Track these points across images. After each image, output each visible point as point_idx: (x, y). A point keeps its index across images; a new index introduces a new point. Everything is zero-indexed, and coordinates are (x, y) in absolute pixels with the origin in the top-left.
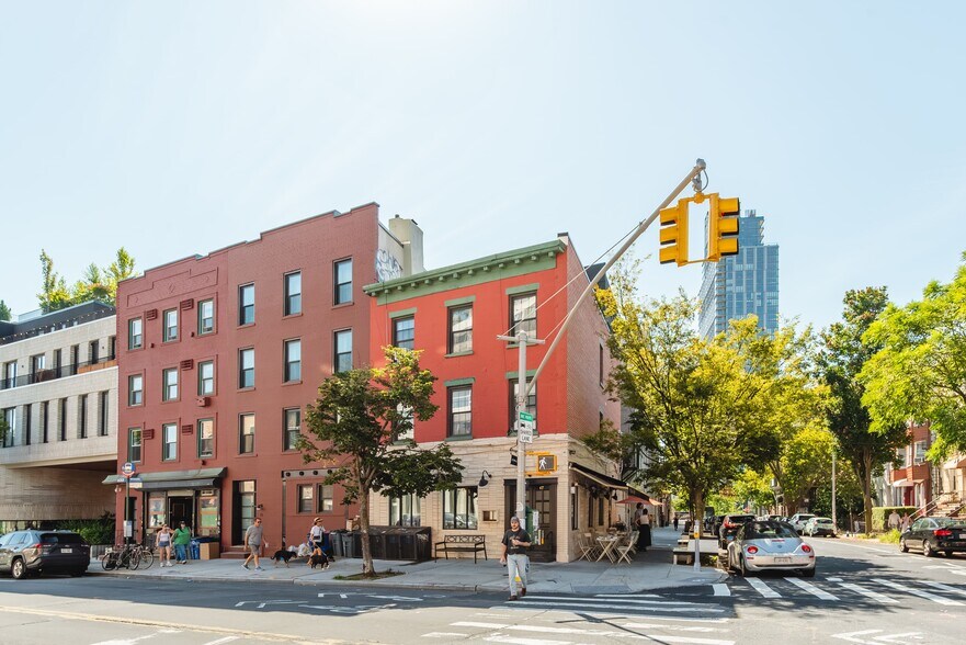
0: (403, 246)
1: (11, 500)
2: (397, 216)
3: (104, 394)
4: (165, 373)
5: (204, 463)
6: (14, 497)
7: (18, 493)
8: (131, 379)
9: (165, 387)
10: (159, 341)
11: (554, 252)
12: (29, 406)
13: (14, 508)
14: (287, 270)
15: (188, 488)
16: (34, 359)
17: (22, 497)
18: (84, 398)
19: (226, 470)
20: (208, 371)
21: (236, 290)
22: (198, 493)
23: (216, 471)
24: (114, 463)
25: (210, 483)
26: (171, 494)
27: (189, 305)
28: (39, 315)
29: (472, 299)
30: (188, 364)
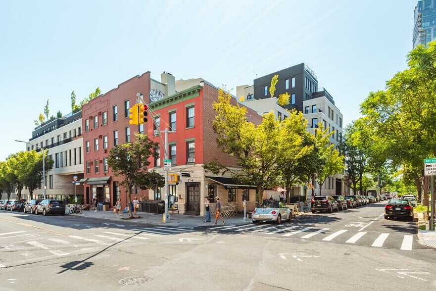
0: (165, 85)
1: (59, 187)
2: (164, 72)
3: (80, 148)
4: (95, 140)
5: (105, 174)
6: (60, 186)
7: (61, 185)
8: (86, 142)
9: (95, 145)
10: (93, 128)
11: (198, 90)
12: (66, 151)
13: (60, 190)
14: (125, 100)
15: (102, 184)
16: (65, 134)
17: (62, 186)
18: (75, 149)
19: (111, 177)
20: (106, 139)
21: (112, 108)
22: (104, 186)
23: (107, 178)
24: (83, 174)
25: (106, 182)
26: (98, 186)
27: (101, 114)
28: (71, 115)
29: (176, 109)
30: (100, 137)
